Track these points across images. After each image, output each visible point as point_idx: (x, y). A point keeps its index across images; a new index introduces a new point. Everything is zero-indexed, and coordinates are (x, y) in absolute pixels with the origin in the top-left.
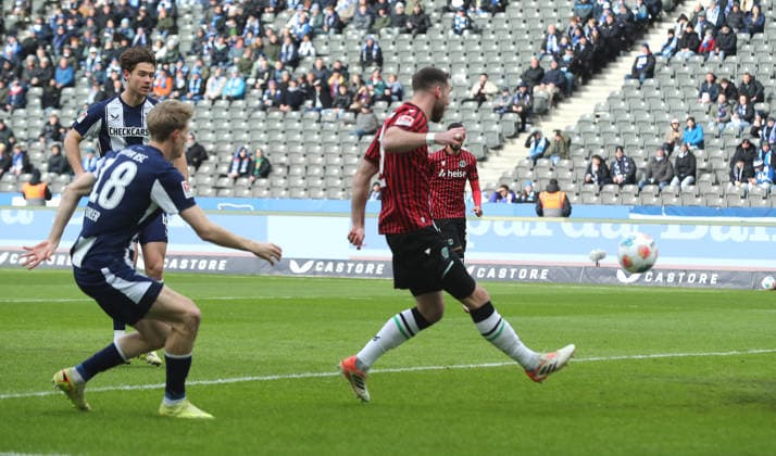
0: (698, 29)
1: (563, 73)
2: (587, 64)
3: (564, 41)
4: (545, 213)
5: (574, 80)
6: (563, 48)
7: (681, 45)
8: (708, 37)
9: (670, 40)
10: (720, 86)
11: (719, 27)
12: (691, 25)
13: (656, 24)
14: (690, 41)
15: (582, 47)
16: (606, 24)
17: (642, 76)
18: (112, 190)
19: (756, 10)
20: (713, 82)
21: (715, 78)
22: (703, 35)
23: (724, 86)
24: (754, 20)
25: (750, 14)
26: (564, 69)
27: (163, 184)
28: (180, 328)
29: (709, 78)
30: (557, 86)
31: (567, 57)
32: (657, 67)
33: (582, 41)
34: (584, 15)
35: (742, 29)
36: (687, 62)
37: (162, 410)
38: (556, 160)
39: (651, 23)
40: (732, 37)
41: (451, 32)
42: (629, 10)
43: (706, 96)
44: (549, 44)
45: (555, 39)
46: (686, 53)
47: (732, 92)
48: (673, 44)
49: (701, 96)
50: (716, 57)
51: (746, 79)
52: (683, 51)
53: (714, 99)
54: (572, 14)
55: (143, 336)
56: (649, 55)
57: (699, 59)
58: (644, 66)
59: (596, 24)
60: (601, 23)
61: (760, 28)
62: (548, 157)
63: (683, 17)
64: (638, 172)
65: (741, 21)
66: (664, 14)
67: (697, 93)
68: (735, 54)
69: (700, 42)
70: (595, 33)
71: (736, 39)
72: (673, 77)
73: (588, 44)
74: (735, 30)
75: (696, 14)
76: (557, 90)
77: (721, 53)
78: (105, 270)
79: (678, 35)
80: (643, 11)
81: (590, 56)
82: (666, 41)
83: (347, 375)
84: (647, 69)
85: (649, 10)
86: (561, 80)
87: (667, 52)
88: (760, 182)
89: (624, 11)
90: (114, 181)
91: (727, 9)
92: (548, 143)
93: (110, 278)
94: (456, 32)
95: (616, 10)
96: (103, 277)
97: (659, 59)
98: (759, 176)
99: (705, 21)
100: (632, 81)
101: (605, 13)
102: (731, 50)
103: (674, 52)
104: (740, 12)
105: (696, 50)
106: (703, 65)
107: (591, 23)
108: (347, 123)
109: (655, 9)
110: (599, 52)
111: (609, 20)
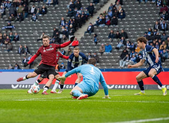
9: (98, 21)
12: (104, 16)
14: (104, 21)
17: (90, 32)
19: (122, 11)
20: (113, 33)
24: (122, 14)
31: (67, 27)
35: (119, 17)
36: (103, 28)
41: (31, 20)
44: (62, 23)
45: (63, 22)
51: (122, 32)
52: (102, 24)
56: (92, 26)
58: (90, 29)
61: (124, 17)
63: (101, 14)
71: (117, 21)
72: (100, 32)
74: (117, 18)
80: (88, 13)
84: (91, 30)
94: (33, 20)
97: (95, 27)
100: (87, 34)
102: (116, 24)
103: (99, 25)
105: (106, 24)
106: (108, 28)
108: (4, 47)
111: (79, 16)
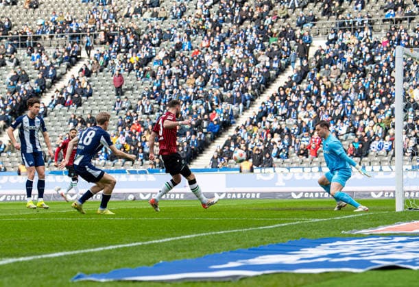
0: (64, 96)
1: (7, 116)
2: (17, 112)
3: (6, 102)
4: (22, 174)
5: (11, 119)
6: (6, 105)
7: (57, 103)
8: (69, 99)
9: (53, 101)
10: (77, 120)
11: (72, 95)
12: (61, 94)
13: (44, 94)
14: (61, 101)
15: (14, 105)
16: (23, 94)
17: (42, 116)
18: (88, 139)
19: (88, 87)
20: (74, 118)
21: (75, 116)
22: (67, 98)
23: (79, 119)
24: (88, 91)
25: (86, 88)
26: (7, 114)
27: (104, 137)
28: (110, 185)
29: (73, 116)
30: (5, 121)
31: (8, 109)
32: (48, 112)
33: (14, 102)
34: (13, 90)
35: (83, 95)
36: (60, 110)
37: (99, 212)
38: (10, 153)
39: (42, 93)
40: (79, 98)
42: (32, 88)
43: (72, 124)
46: (60, 106)
47: (84, 122)
48: (54, 103)
49: (69, 124)
50: (74, 107)
51: (89, 116)
52: (58, 105)
53: (76, 125)
54: (6, 91)
55: (98, 186)
56: (45, 107)
57: (66, 108)
59: (19, 94)
60: (21, 94)
61: (90, 95)
62: (6, 152)
63: (57, 91)
64: (47, 157)
65: (82, 92)
66: (47, 90)
67: (67, 123)
68: (81, 106)
69: (65, 101)
70: (19, 98)
71: (81, 100)
72: (55, 116)
73: (16, 103)
74: (81, 96)
75: (63, 89)
76: (5, 123)
77: (75, 106)
78: (87, 167)
79: (56, 98)
80: (38, 88)
81: (18, 108)
82: (50, 101)
83: (152, 205)
84: (44, 113)
85: (41, 88)
86: (6, 119)
87: (51, 106)
88: (101, 160)
89: (30, 89)
90: (88, 136)
91: (76, 87)
92: (5, 146)
93: (88, 169)
95: (27, 88)
96: (85, 169)
97: (49, 109)
98: (101, 157)
99: (67, 92)
101: (22, 90)
102: (80, 105)
103: (55, 105)
104: (81, 88)
105: (64, 105)
106: (68, 111)
107: (16, 94)
109: (43, 87)
110: (21, 106)
111: (25, 92)
